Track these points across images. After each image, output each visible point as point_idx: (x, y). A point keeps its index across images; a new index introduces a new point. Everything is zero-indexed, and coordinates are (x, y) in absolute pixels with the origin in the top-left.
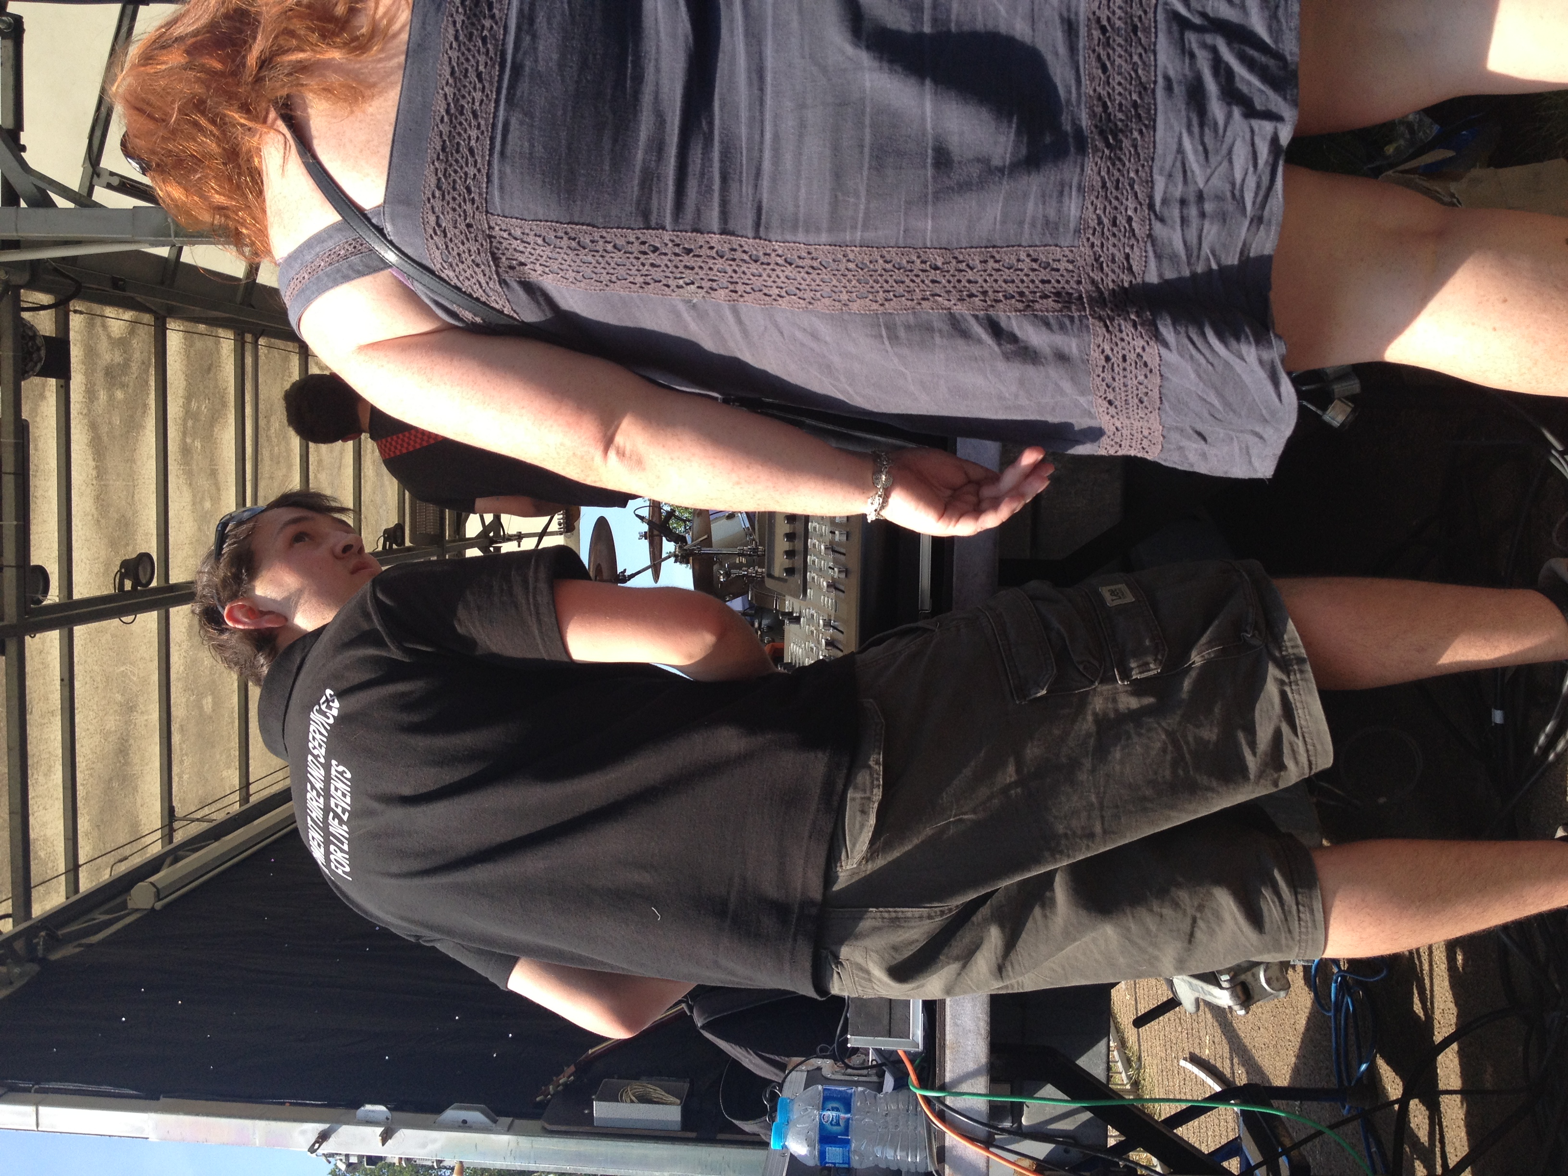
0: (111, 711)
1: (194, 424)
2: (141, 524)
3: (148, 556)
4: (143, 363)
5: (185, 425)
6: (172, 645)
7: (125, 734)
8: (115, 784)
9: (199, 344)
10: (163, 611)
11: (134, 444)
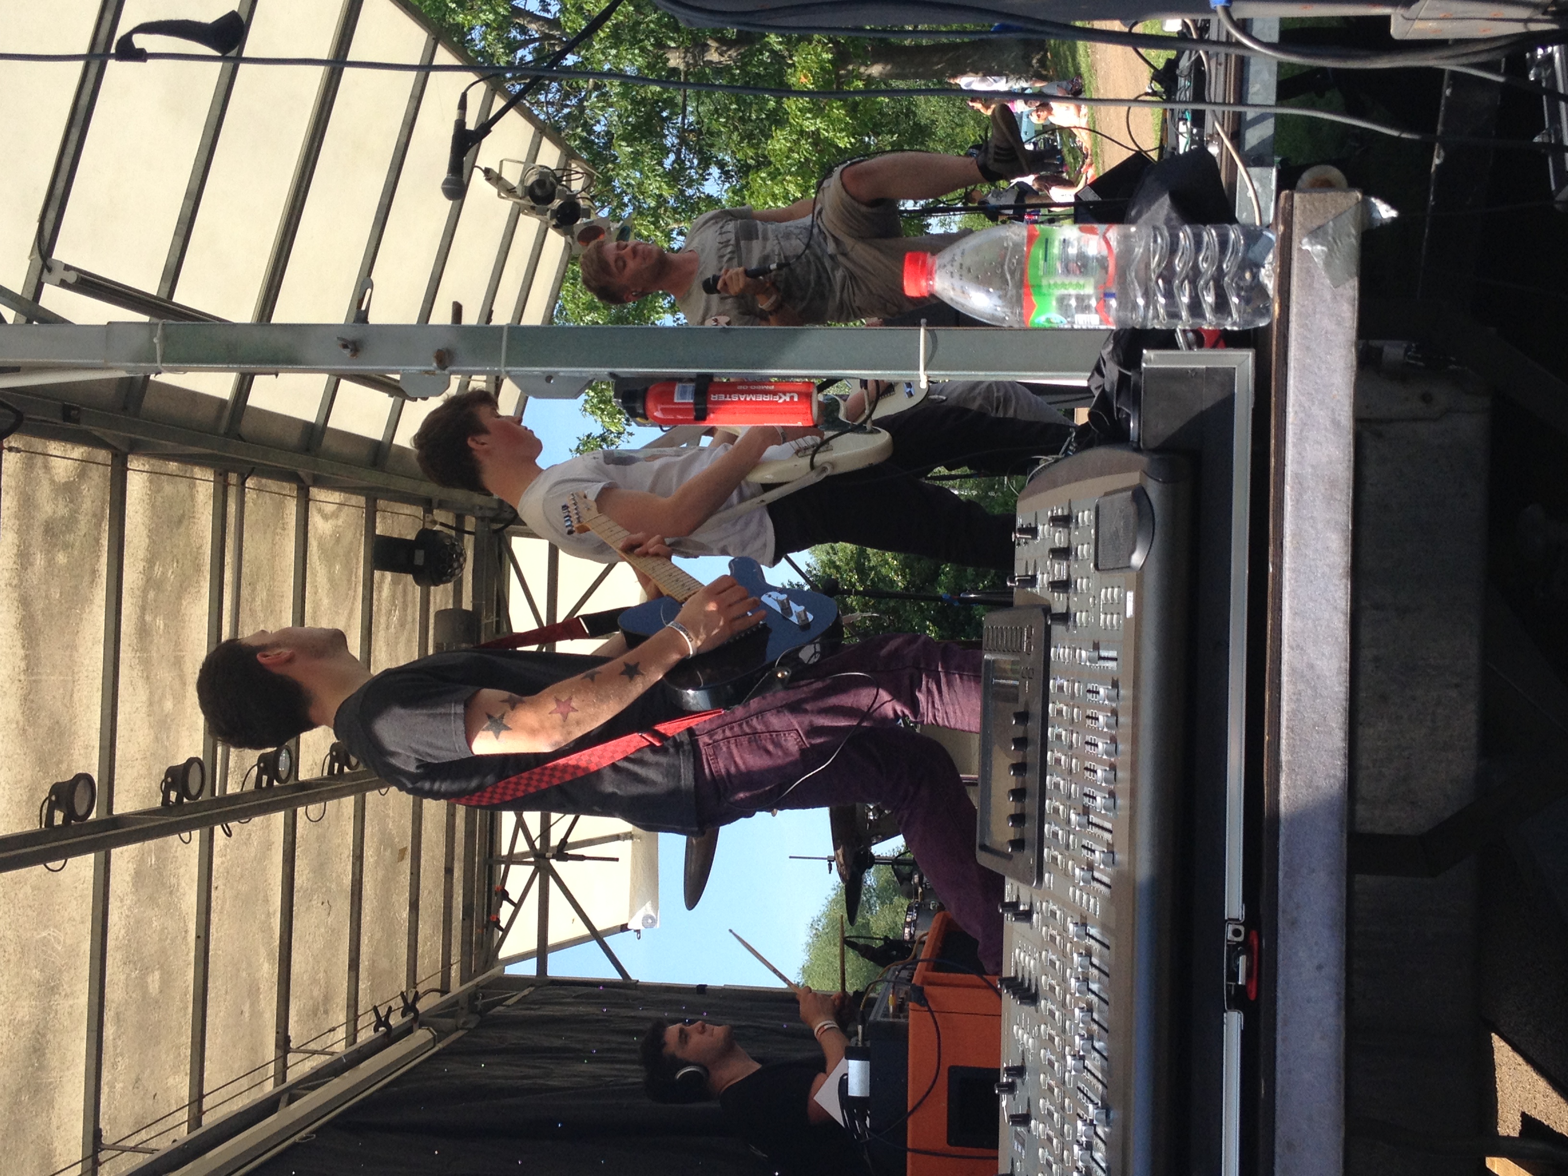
0: (26, 994)
1: (157, 595)
2: (81, 733)
3: (87, 778)
4: (95, 515)
5: (144, 597)
6: (111, 900)
7: (41, 1026)
8: (25, 1098)
9: (168, 488)
10: (102, 853)
11: (77, 624)
